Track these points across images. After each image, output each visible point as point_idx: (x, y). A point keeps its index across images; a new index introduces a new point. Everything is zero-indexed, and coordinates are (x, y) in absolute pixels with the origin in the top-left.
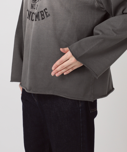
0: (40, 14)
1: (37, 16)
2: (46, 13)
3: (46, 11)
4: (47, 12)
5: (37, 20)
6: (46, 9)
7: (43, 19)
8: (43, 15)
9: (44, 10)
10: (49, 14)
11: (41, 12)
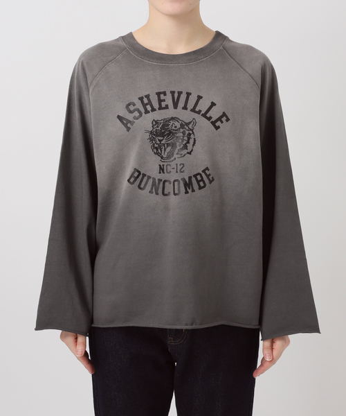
0: (194, 180)
1: (188, 185)
2: (208, 176)
3: (207, 172)
4: (210, 175)
5: (190, 191)
6: (207, 169)
7: (200, 188)
8: (202, 180)
9: (204, 171)
10: (213, 178)
11: (195, 176)
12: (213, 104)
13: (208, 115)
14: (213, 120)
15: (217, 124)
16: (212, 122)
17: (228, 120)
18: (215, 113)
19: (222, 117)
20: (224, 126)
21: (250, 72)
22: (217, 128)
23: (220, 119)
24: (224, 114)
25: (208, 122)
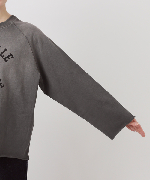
12: (6, 50)
13: (2, 55)
14: (5, 57)
15: (7, 59)
16: (4, 58)
17: (12, 57)
18: (6, 54)
19: (9, 56)
20: (10, 60)
21: (26, 35)
22: (6, 61)
23: (8, 57)
24: (11, 55)
25: (2, 58)
